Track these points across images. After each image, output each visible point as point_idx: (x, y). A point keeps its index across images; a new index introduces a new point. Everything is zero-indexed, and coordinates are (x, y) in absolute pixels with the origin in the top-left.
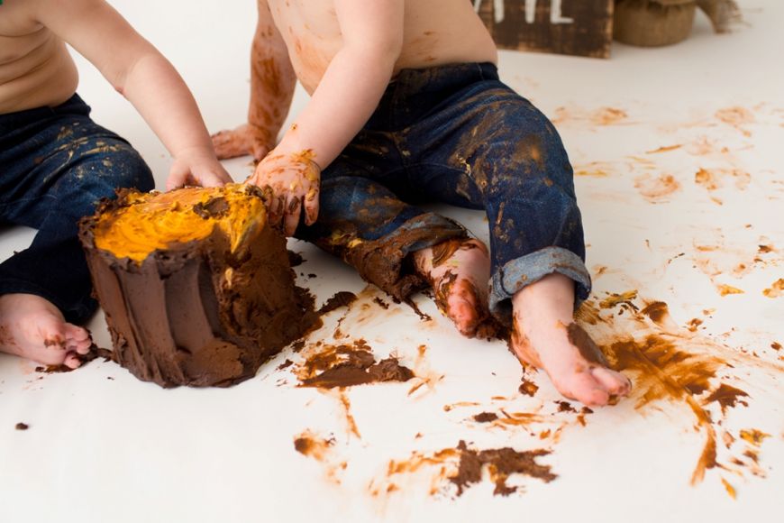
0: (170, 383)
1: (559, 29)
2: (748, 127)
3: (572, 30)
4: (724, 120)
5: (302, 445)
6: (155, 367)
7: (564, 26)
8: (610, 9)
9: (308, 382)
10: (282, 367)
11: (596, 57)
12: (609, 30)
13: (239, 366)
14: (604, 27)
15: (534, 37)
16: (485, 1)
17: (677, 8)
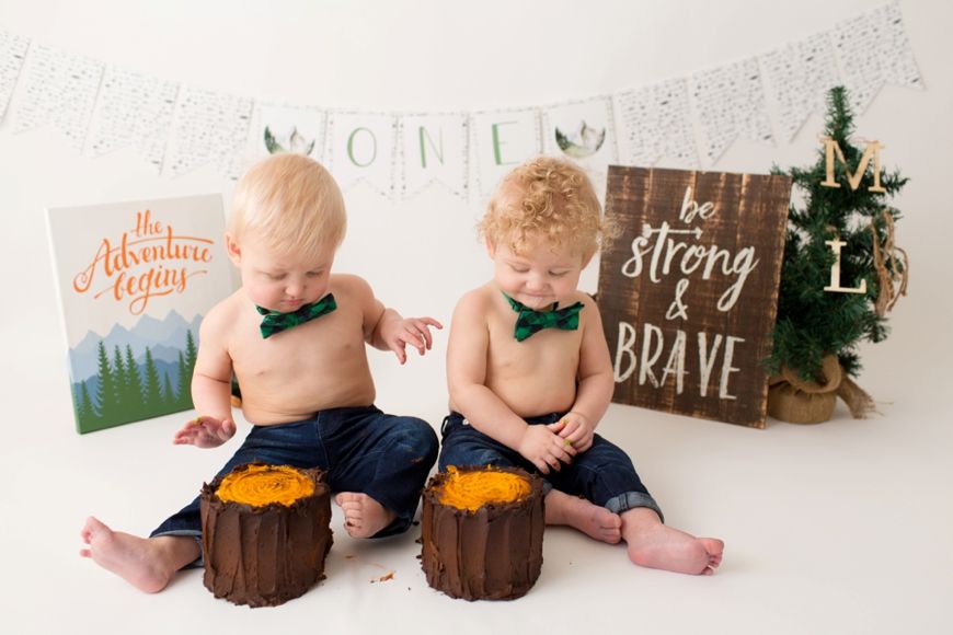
1: (725, 403)
3: (735, 404)
7: (730, 401)
8: (765, 392)
11: (753, 427)
12: (764, 407)
14: (761, 405)
15: (705, 407)
16: (670, 377)
17: (819, 395)
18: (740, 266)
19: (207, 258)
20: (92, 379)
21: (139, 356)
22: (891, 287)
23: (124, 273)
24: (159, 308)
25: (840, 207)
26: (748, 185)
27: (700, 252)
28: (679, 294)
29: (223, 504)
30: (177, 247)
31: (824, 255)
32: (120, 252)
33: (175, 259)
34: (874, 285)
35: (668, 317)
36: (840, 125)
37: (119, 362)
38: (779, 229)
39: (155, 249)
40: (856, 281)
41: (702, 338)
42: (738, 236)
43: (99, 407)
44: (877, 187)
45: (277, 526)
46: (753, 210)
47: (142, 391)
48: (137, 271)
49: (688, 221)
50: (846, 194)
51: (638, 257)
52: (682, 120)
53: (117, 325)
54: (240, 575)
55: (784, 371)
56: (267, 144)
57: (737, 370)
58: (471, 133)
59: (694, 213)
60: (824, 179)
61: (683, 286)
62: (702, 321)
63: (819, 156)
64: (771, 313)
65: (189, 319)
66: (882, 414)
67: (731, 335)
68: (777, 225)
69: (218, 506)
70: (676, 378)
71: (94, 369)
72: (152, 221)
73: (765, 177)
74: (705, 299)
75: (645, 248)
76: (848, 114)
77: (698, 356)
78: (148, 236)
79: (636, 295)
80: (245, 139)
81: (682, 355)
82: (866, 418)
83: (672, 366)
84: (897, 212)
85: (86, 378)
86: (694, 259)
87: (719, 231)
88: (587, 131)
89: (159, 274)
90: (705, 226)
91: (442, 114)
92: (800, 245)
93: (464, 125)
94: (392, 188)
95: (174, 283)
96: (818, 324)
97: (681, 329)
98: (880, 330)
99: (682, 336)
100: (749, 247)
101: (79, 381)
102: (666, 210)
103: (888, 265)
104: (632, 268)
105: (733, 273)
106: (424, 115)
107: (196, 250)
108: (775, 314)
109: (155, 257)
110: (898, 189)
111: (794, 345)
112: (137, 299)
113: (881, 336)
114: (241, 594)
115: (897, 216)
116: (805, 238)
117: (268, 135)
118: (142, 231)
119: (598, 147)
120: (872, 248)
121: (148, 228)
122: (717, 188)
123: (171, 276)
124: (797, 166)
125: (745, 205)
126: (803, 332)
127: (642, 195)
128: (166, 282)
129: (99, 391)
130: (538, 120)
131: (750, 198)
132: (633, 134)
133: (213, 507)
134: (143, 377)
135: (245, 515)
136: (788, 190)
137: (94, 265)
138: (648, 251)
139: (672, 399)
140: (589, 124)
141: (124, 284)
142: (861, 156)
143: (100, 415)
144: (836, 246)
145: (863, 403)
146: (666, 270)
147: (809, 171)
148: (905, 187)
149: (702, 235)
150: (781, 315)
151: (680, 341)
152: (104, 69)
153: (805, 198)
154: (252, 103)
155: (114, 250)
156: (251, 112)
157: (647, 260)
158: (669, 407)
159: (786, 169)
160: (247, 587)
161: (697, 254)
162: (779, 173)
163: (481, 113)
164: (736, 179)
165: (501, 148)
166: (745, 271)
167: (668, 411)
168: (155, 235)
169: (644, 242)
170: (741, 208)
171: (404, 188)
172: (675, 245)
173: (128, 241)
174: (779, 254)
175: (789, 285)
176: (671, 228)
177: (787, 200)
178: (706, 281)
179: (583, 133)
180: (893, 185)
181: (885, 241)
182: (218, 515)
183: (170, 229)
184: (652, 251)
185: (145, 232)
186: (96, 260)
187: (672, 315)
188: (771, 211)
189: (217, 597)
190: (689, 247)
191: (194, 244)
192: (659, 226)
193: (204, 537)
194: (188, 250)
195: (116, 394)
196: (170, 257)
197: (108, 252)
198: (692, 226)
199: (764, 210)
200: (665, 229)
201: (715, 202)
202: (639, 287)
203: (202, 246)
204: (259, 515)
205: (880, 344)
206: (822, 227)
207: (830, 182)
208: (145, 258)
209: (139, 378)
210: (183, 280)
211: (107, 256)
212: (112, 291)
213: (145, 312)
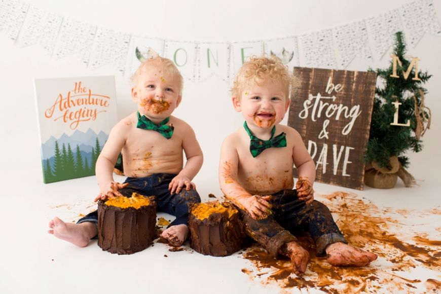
0: (206, 254)
1: (345, 178)
2: (406, 216)
3: (349, 179)
4: (399, 213)
5: (244, 271)
6: (202, 249)
7: (347, 177)
8: (363, 173)
9: (247, 258)
10: (239, 254)
11: (358, 189)
12: (363, 180)
13: (226, 252)
14: (361, 179)
15: (336, 180)
16: (320, 166)
17: (388, 174)
18: (353, 114)
19: (107, 105)
20: (52, 158)
21: (74, 149)
22: (423, 125)
23: (68, 110)
24: (84, 127)
25: (400, 87)
26: (357, 76)
27: (335, 107)
28: (325, 127)
29: (108, 206)
30: (93, 100)
31: (391, 109)
32: (67, 100)
33: (92, 104)
34: (414, 123)
35: (319, 137)
36: (400, 50)
37: (64, 151)
38: (371, 97)
39: (83, 100)
40: (406, 121)
41: (335, 147)
42: (352, 100)
43: (54, 171)
44: (416, 78)
45: (132, 218)
46: (359, 88)
47: (74, 165)
48: (74, 109)
49: (329, 93)
50: (402, 82)
51: (306, 109)
52: (330, 48)
53: (64, 134)
54: (114, 240)
55: (372, 163)
56: (137, 55)
57: (350, 162)
58: (231, 52)
59: (332, 89)
60: (392, 74)
61: (326, 123)
62: (335, 139)
63: (391, 64)
64: (367, 136)
65: (97, 133)
66: (419, 186)
67: (349, 146)
68: (370, 95)
69: (105, 208)
70: (322, 166)
71: (53, 154)
72: (82, 86)
73: (365, 73)
74: (336, 129)
75: (309, 105)
76: (403, 44)
77: (333, 156)
78: (80, 93)
79: (305, 127)
80: (127, 52)
81: (325, 155)
82: (411, 187)
83: (321, 161)
84: (426, 90)
85: (49, 158)
86: (332, 110)
87: (344, 97)
88: (285, 52)
89: (84, 111)
90: (337, 95)
91: (217, 43)
92: (381, 105)
93: (228, 48)
94: (194, 76)
95: (91, 116)
96: (389, 142)
97: (325, 143)
98: (418, 146)
99: (325, 146)
100: (357, 105)
101: (46, 159)
102: (320, 88)
103: (421, 115)
104: (303, 115)
105: (349, 117)
106: (209, 43)
107: (102, 101)
108: (369, 136)
109: (83, 103)
110: (427, 80)
111: (376, 150)
112: (73, 123)
113: (419, 149)
114: (114, 248)
115: (426, 92)
116: (383, 101)
117: (137, 51)
118: (77, 91)
119: (290, 60)
120: (414, 107)
121: (80, 90)
122: (343, 77)
123: (90, 112)
124: (380, 68)
125: (356, 86)
126: (381, 145)
127: (309, 81)
128: (87, 115)
129: (55, 164)
130: (262, 47)
131: (358, 82)
132: (307, 54)
133: (103, 208)
134: (75, 158)
135: (118, 212)
136: (375, 78)
137: (54, 105)
138: (311, 107)
139: (320, 176)
140: (286, 50)
141: (68, 115)
142: (410, 64)
143: (54, 175)
144: (397, 105)
145: (410, 181)
146: (319, 116)
147: (386, 71)
148: (430, 79)
149: (336, 99)
150: (371, 137)
151: (325, 149)
152: (63, 19)
153: (383, 83)
154: (131, 36)
155: (64, 99)
156: (130, 40)
157: (310, 111)
158: (319, 180)
159: (375, 69)
160: (117, 245)
161: (333, 108)
162: (372, 71)
163: (236, 43)
164: (352, 74)
166: (355, 116)
167: (318, 182)
168: (83, 93)
169: (309, 103)
170: (354, 87)
171: (199, 77)
172: (323, 104)
173: (71, 95)
174: (371, 108)
175: (375, 123)
176: (322, 96)
177: (375, 84)
178: (337, 121)
179: (283, 53)
180: (425, 78)
181: (420, 103)
182: (105, 212)
183: (90, 91)
184: (313, 107)
185: (79, 92)
186: (56, 103)
187: (321, 136)
188: (367, 89)
189: (103, 250)
190: (330, 105)
191: (101, 98)
192: (316, 95)
193: (99, 222)
194: (98, 101)
195: (62, 166)
196: (90, 103)
197: (61, 100)
198: (331, 95)
199: (364, 88)
200: (319, 96)
201: (342, 84)
202: (306, 123)
203: (104, 99)
204: (123, 212)
205: (419, 153)
206: (390, 96)
207: (395, 75)
208: (78, 104)
209: (73, 159)
210: (95, 114)
211: (61, 102)
212: (63, 118)
213: (77, 128)
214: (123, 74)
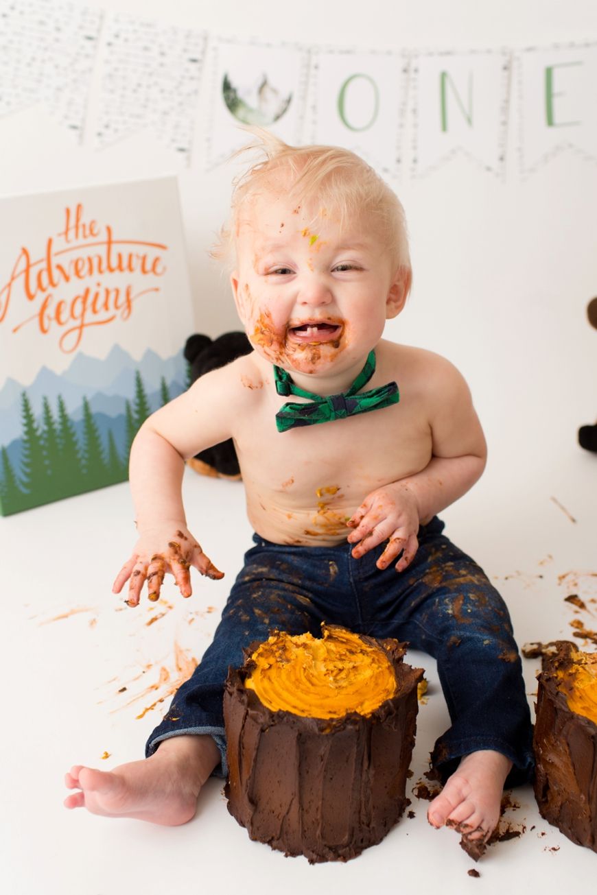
19: (159, 269)
20: (14, 443)
21: (74, 410)
23: (50, 296)
30: (120, 256)
32: (44, 265)
33: (117, 272)
37: (48, 418)
39: (90, 260)
43: (25, 479)
47: (79, 456)
48: (67, 291)
53: (44, 368)
56: (227, 98)
58: (514, 81)
65: (137, 355)
71: (16, 430)
72: (85, 219)
78: (81, 241)
80: (196, 92)
85: (7, 443)
89: (97, 295)
91: (473, 52)
93: (505, 68)
94: (399, 161)
95: (117, 307)
106: (448, 53)
107: (144, 258)
109: (91, 271)
112: (69, 332)
117: (227, 87)
118: (72, 234)
121: (81, 230)
123: (112, 296)
128: (106, 306)
134: (80, 437)
137: (9, 285)
141: (50, 311)
143: (25, 491)
154: (206, 39)
155: (36, 264)
156: (203, 52)
163: (530, 49)
165: (557, 102)
168: (91, 240)
171: (415, 161)
173: (54, 249)
183: (109, 230)
185: (76, 235)
186: (13, 278)
191: (140, 250)
194: (134, 261)
195: (47, 462)
196: (111, 270)
197: (28, 266)
203: (152, 253)
208: (77, 273)
209: (74, 439)
210: (129, 301)
211: (27, 271)
212: (36, 321)
213: (80, 348)
214: (188, 159)
